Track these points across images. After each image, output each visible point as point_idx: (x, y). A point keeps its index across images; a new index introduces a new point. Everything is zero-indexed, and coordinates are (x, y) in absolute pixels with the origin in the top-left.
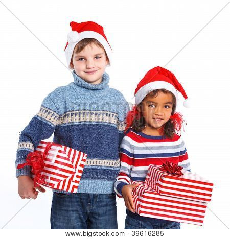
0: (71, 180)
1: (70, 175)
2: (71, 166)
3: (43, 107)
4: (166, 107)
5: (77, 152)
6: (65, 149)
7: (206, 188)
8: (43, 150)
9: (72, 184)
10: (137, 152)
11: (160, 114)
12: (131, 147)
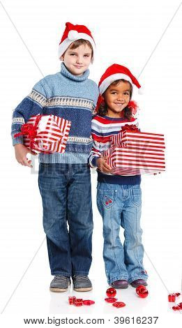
0: (60, 142)
1: (59, 139)
2: (59, 131)
3: (34, 90)
4: (125, 94)
5: (64, 120)
6: (54, 118)
7: (159, 139)
8: (34, 122)
9: (61, 146)
10: (104, 131)
11: (121, 99)
12: (99, 127)
